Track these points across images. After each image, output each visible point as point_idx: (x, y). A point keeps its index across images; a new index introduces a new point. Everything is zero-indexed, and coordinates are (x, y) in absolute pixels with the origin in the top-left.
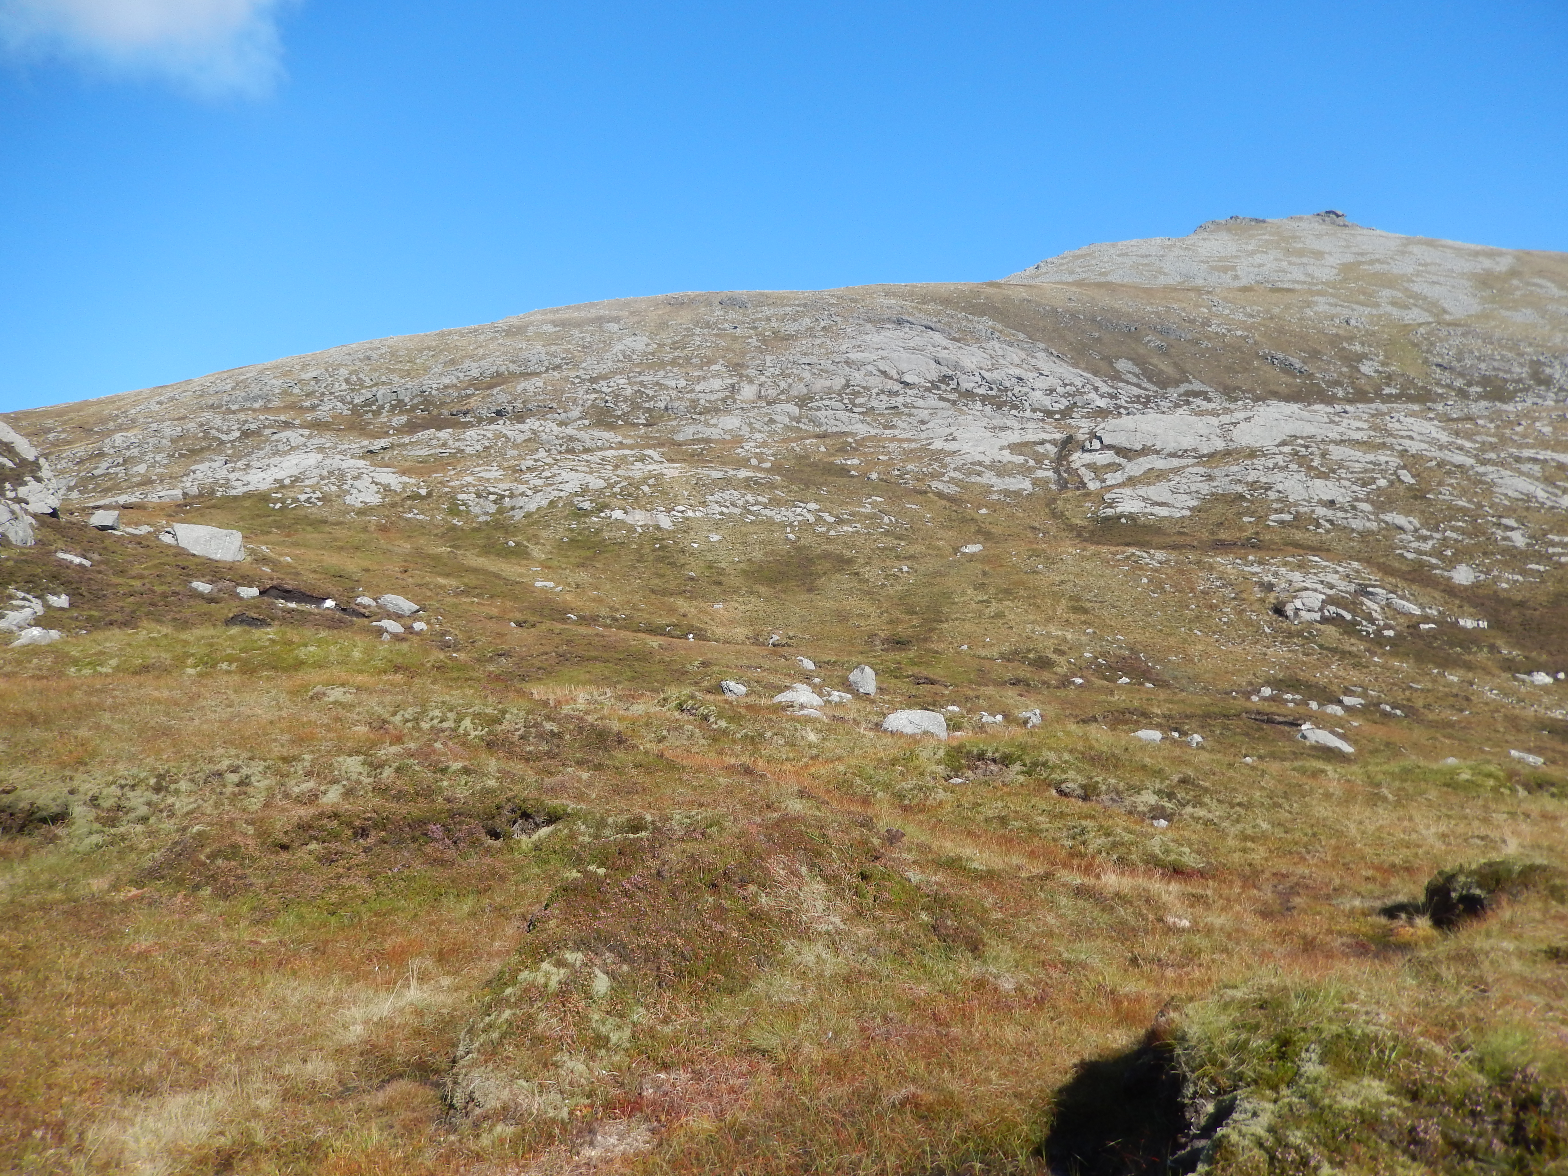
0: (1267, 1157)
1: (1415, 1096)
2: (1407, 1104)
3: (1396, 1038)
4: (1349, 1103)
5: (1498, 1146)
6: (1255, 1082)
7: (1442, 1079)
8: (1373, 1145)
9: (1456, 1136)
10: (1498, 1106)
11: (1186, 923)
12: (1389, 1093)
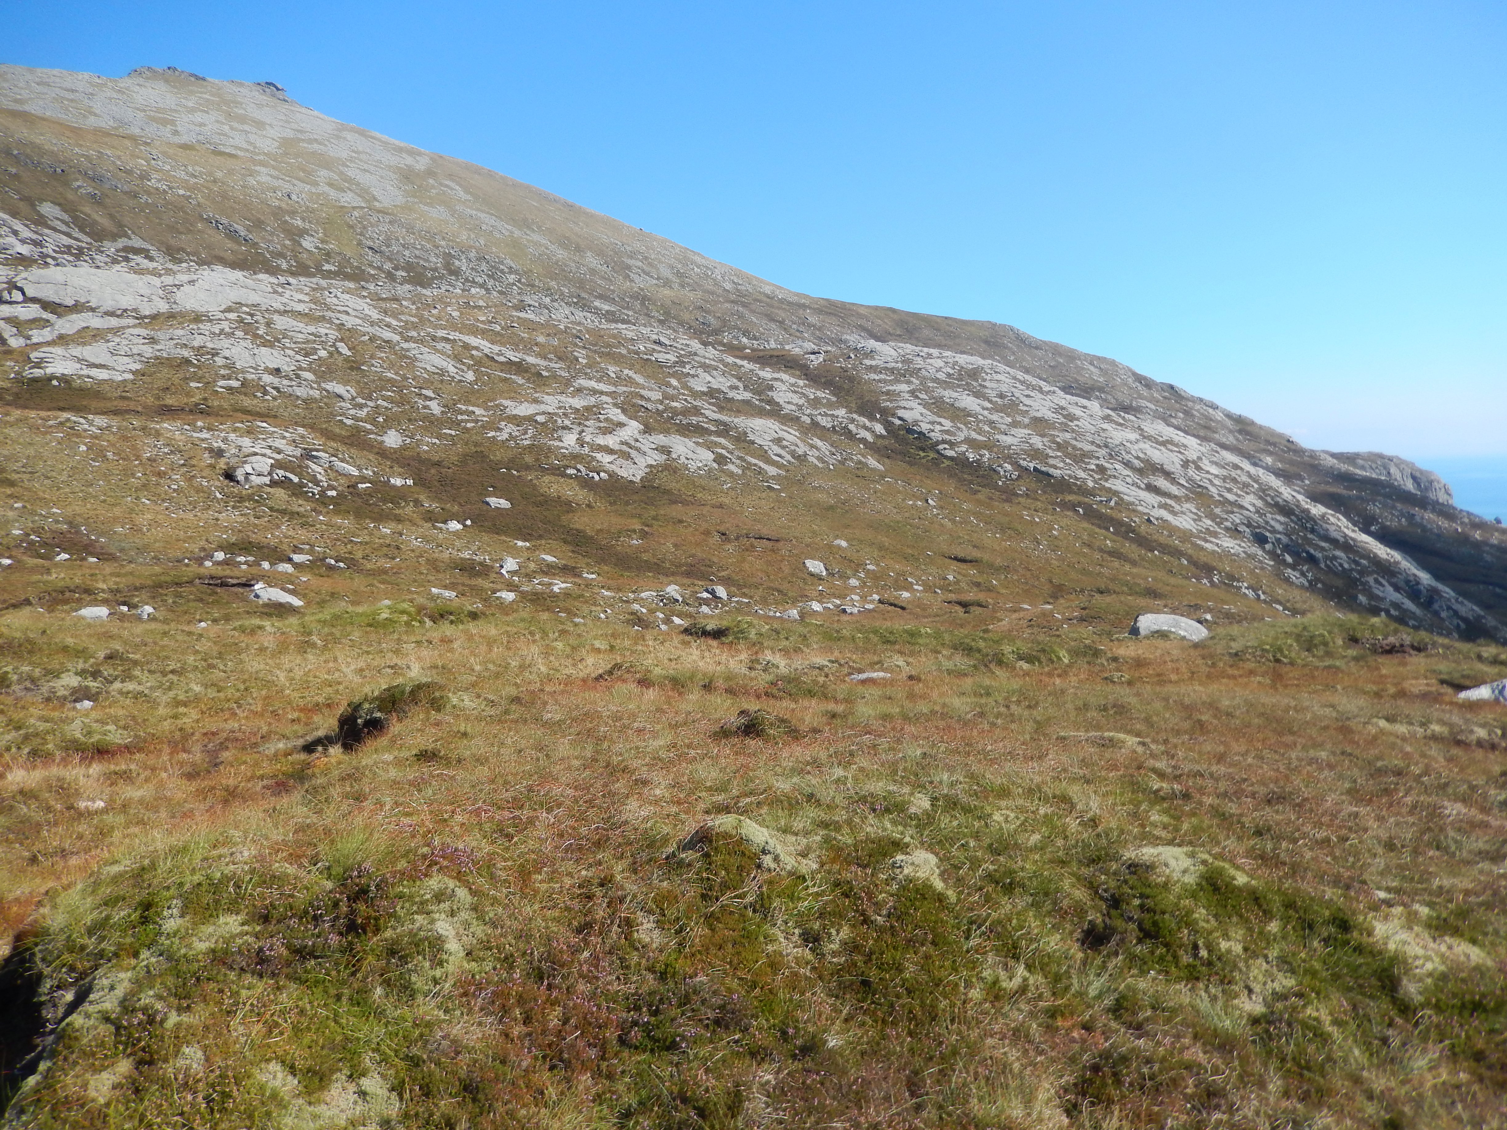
0: (112, 1029)
1: (266, 919)
2: (258, 928)
3: (253, 871)
4: (202, 946)
5: (334, 940)
6: (116, 955)
7: (292, 896)
8: (220, 978)
9: (297, 943)
10: (336, 905)
11: (100, 804)
12: (243, 924)
